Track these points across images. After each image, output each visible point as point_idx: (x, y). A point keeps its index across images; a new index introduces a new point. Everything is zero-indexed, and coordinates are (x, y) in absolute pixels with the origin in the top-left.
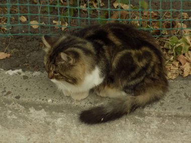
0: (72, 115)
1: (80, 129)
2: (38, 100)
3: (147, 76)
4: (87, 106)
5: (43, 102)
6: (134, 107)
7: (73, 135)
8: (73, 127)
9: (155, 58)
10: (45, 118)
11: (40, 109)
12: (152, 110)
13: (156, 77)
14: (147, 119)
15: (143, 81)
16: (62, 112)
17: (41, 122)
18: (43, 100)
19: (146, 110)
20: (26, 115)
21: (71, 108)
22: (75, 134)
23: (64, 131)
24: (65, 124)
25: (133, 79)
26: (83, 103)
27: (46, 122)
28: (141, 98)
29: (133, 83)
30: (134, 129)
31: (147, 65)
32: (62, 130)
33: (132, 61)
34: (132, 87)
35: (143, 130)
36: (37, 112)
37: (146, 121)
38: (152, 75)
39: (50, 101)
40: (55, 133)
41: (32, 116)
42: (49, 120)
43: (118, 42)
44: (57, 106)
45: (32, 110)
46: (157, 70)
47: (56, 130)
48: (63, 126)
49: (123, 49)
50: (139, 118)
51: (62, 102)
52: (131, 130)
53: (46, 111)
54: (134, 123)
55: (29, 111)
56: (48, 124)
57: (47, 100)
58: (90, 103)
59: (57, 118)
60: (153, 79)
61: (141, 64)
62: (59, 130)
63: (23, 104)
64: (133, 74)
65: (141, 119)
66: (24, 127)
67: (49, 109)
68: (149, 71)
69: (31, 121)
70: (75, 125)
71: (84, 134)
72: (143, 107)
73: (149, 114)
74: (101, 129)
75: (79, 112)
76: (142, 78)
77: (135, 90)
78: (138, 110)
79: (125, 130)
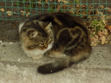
0: (33, 68)
1: (38, 77)
2: (12, 59)
3: (79, 44)
4: (42, 63)
5: (15, 61)
6: (71, 64)
7: (33, 81)
8: (33, 76)
9: (83, 33)
10: (16, 70)
11: (13, 65)
12: (82, 65)
13: (84, 45)
14: (79, 70)
15: (76, 47)
16: (27, 67)
17: (14, 73)
18: (15, 59)
19: (78, 65)
20: (5, 69)
21: (32, 64)
22: (35, 80)
23: (28, 79)
24: (29, 74)
25: (70, 46)
26: (40, 61)
27: (17, 73)
28: (75, 58)
29: (70, 48)
30: (71, 77)
31: (78, 37)
32: (27, 78)
33: (69, 35)
34: (69, 51)
35: (77, 77)
36: (12, 67)
37: (78, 72)
38: (82, 44)
39: (19, 60)
40: (22, 80)
41: (8, 69)
42: (18, 72)
43: (60, 23)
44: (24, 63)
45: (8, 66)
46: (85, 40)
47: (23, 78)
48: (27, 76)
49: (64, 28)
50: (74, 70)
51: (27, 61)
53: (17, 66)
54: (71, 73)
55: (7, 66)
56: (18, 74)
57: (17, 60)
58: (44, 61)
59: (23, 70)
60: (82, 46)
61: (74, 37)
62: (25, 78)
63: (3, 62)
64: (70, 43)
65: (76, 71)
66: (4, 76)
67: (19, 65)
69: (8, 73)
70: (35, 75)
71: (40, 80)
72: (77, 63)
73: (81, 68)
74: (51, 77)
75: (37, 66)
76: (76, 45)
77: (71, 53)
78: (73, 65)
79: (66, 78)
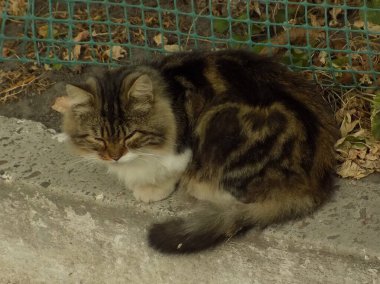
0: (139, 230)
1: (156, 261)
2: (79, 193)
4: (162, 214)
5: (87, 198)
7: (144, 273)
8: (143, 255)
10: (93, 231)
11: (84, 212)
12: (279, 234)
14: (272, 252)
15: (262, 173)
16: (121, 222)
17: (88, 240)
18: (87, 193)
19: (268, 234)
20: (62, 223)
21: (135, 216)
22: (147, 271)
23: (129, 264)
24: (128, 248)
26: (155, 209)
27: (96, 240)
29: (236, 174)
30: (250, 274)
32: (125, 260)
33: (238, 129)
35: (268, 276)
36: (80, 219)
37: (269, 257)
38: (285, 163)
39: (100, 197)
40: (113, 267)
41: (72, 225)
42: (101, 236)
43: (219, 86)
44: (111, 209)
45: (70, 213)
46: (297, 152)
47: (115, 259)
48: (125, 253)
50: (257, 250)
51: (120, 202)
52: (246, 274)
53: (93, 216)
54: (248, 260)
55: (65, 214)
56: (101, 244)
57: (94, 195)
58: (170, 209)
59: (113, 233)
60: (287, 172)
61: (255, 136)
62: (119, 261)
63: (55, 199)
65: (261, 252)
66: (61, 247)
68: (276, 152)
69: (72, 237)
70: (146, 253)
71: (163, 274)
73: (274, 244)
74: (191, 266)
75: (148, 224)
76: (260, 166)
78: (252, 233)
79: (234, 273)
